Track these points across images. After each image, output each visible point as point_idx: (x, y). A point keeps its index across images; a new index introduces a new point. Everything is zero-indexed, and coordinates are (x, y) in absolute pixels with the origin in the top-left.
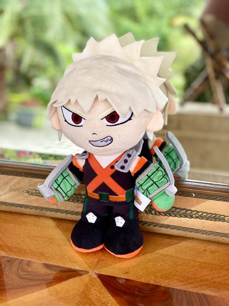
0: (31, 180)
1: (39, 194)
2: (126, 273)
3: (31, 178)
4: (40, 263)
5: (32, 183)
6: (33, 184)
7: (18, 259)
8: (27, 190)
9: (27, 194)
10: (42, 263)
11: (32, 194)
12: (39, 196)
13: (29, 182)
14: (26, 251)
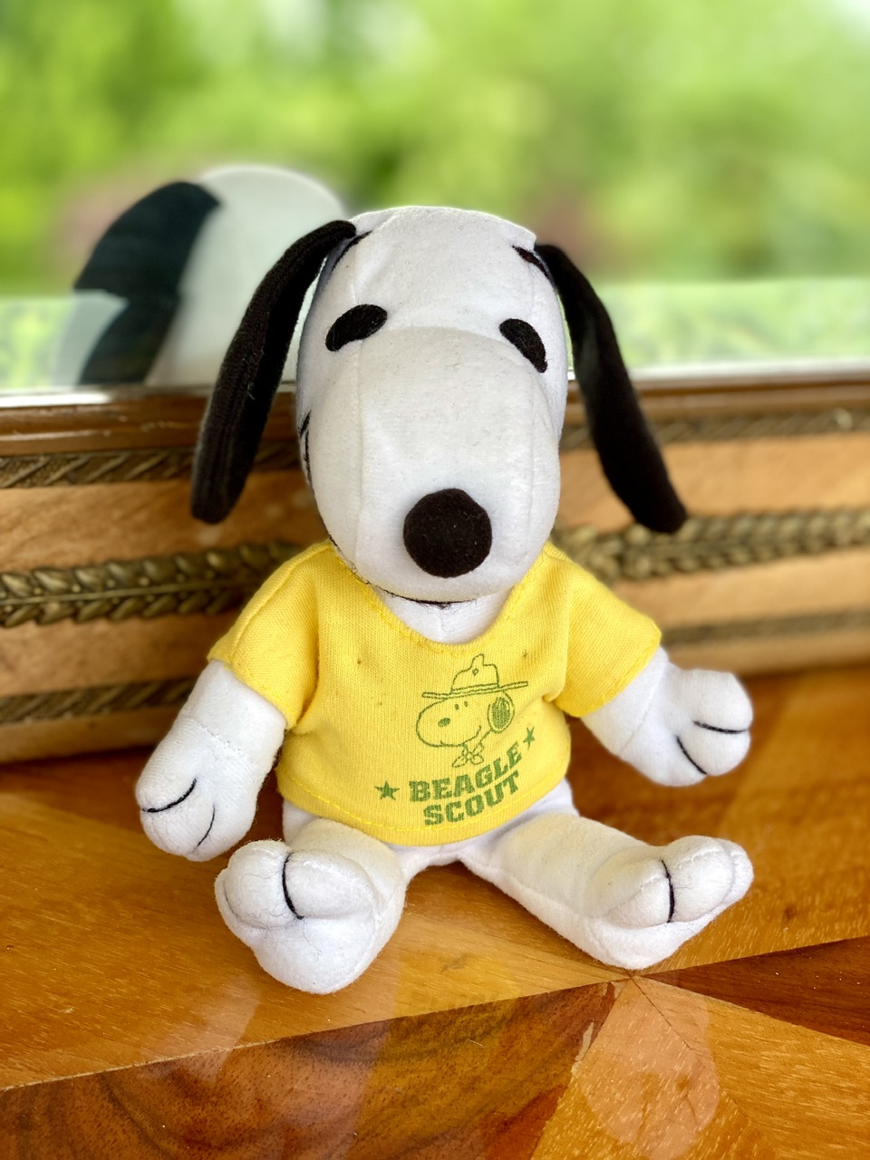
2: (789, 913)
4: (253, 1049)
7: (58, 1082)
10: (267, 1047)
14: (56, 1013)
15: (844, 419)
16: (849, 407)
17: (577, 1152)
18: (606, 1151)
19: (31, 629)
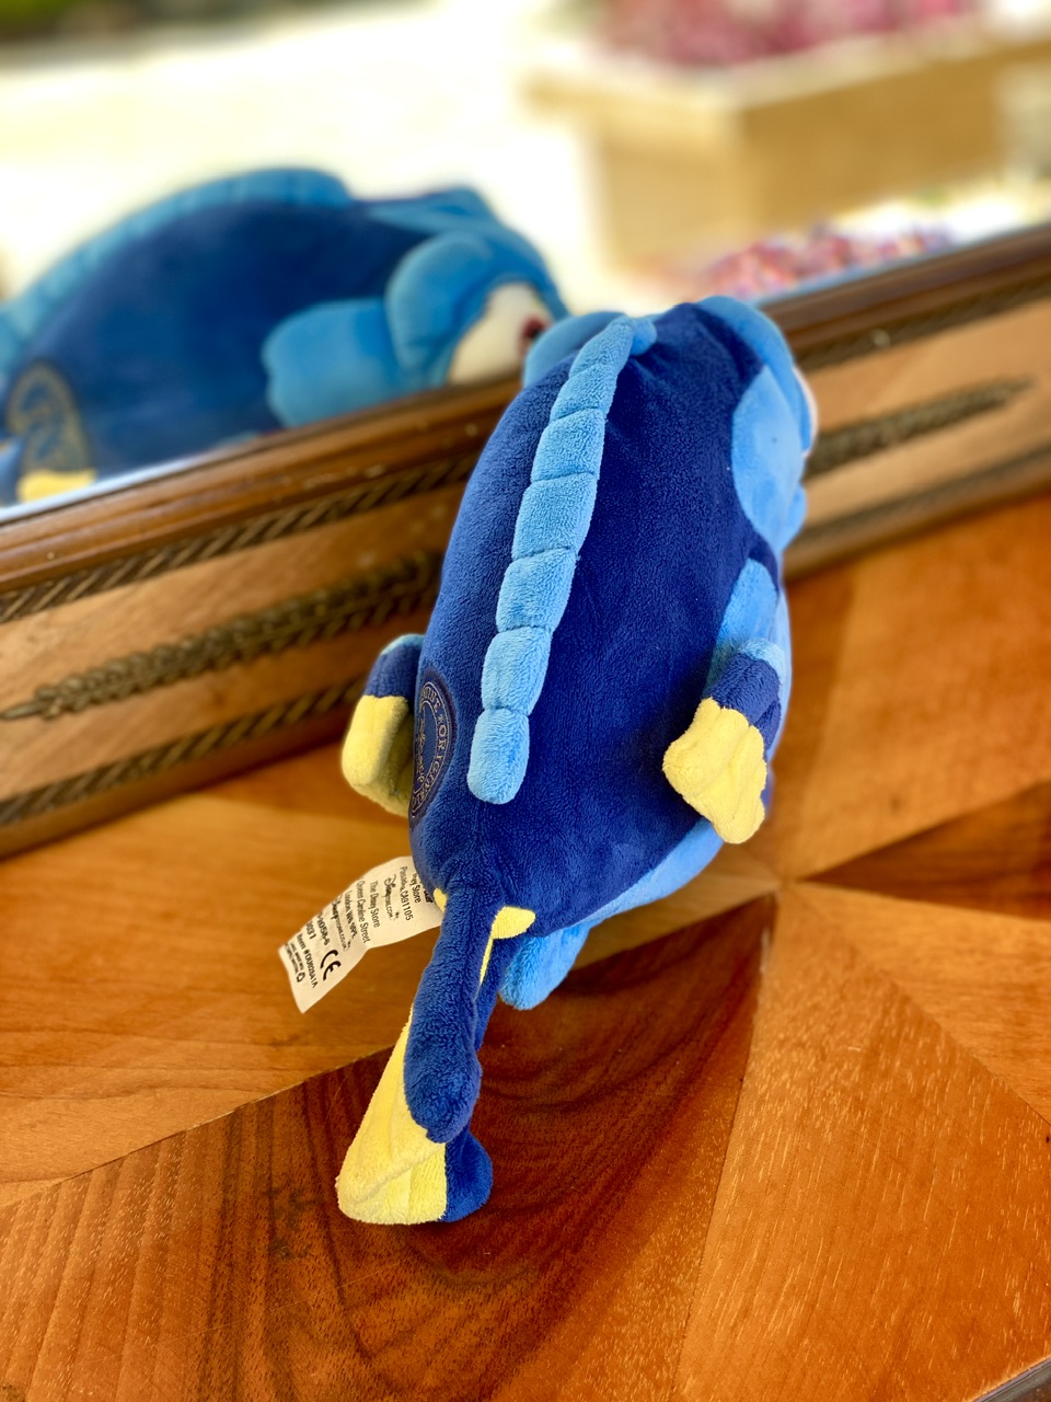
0: (46, 625)
1: (113, 688)
2: (895, 803)
3: (42, 616)
5: (56, 640)
6: (61, 645)
8: (26, 695)
9: (33, 724)
11: (69, 709)
12: (114, 697)
13: (32, 639)
15: (881, 338)
16: (884, 327)
17: (782, 1036)
18: (802, 1031)
19: (236, 671)
